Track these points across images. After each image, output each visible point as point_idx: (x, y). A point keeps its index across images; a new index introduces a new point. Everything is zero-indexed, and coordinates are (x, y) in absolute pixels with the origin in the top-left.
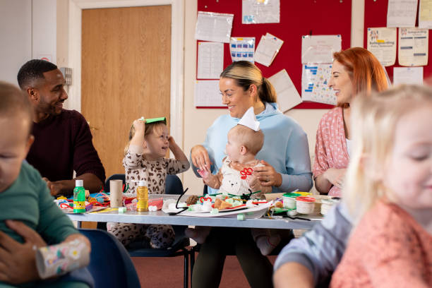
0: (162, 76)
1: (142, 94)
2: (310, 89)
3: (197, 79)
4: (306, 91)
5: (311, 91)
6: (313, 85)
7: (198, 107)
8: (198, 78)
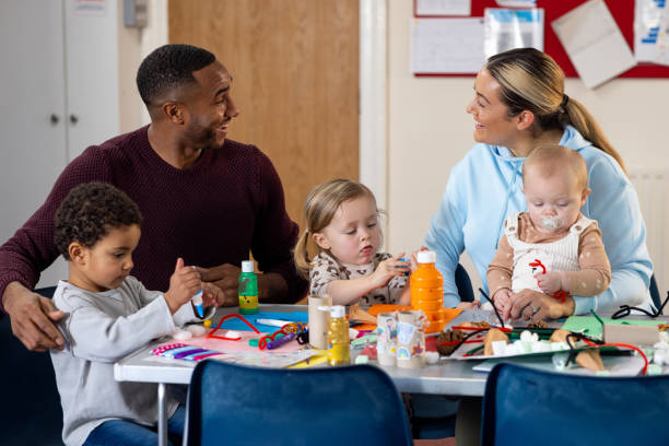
0: (342, 8)
1: (300, 46)
2: (652, 38)
3: (417, 16)
4: (645, 41)
5: (654, 41)
6: (657, 29)
7: (418, 75)
8: (420, 12)
